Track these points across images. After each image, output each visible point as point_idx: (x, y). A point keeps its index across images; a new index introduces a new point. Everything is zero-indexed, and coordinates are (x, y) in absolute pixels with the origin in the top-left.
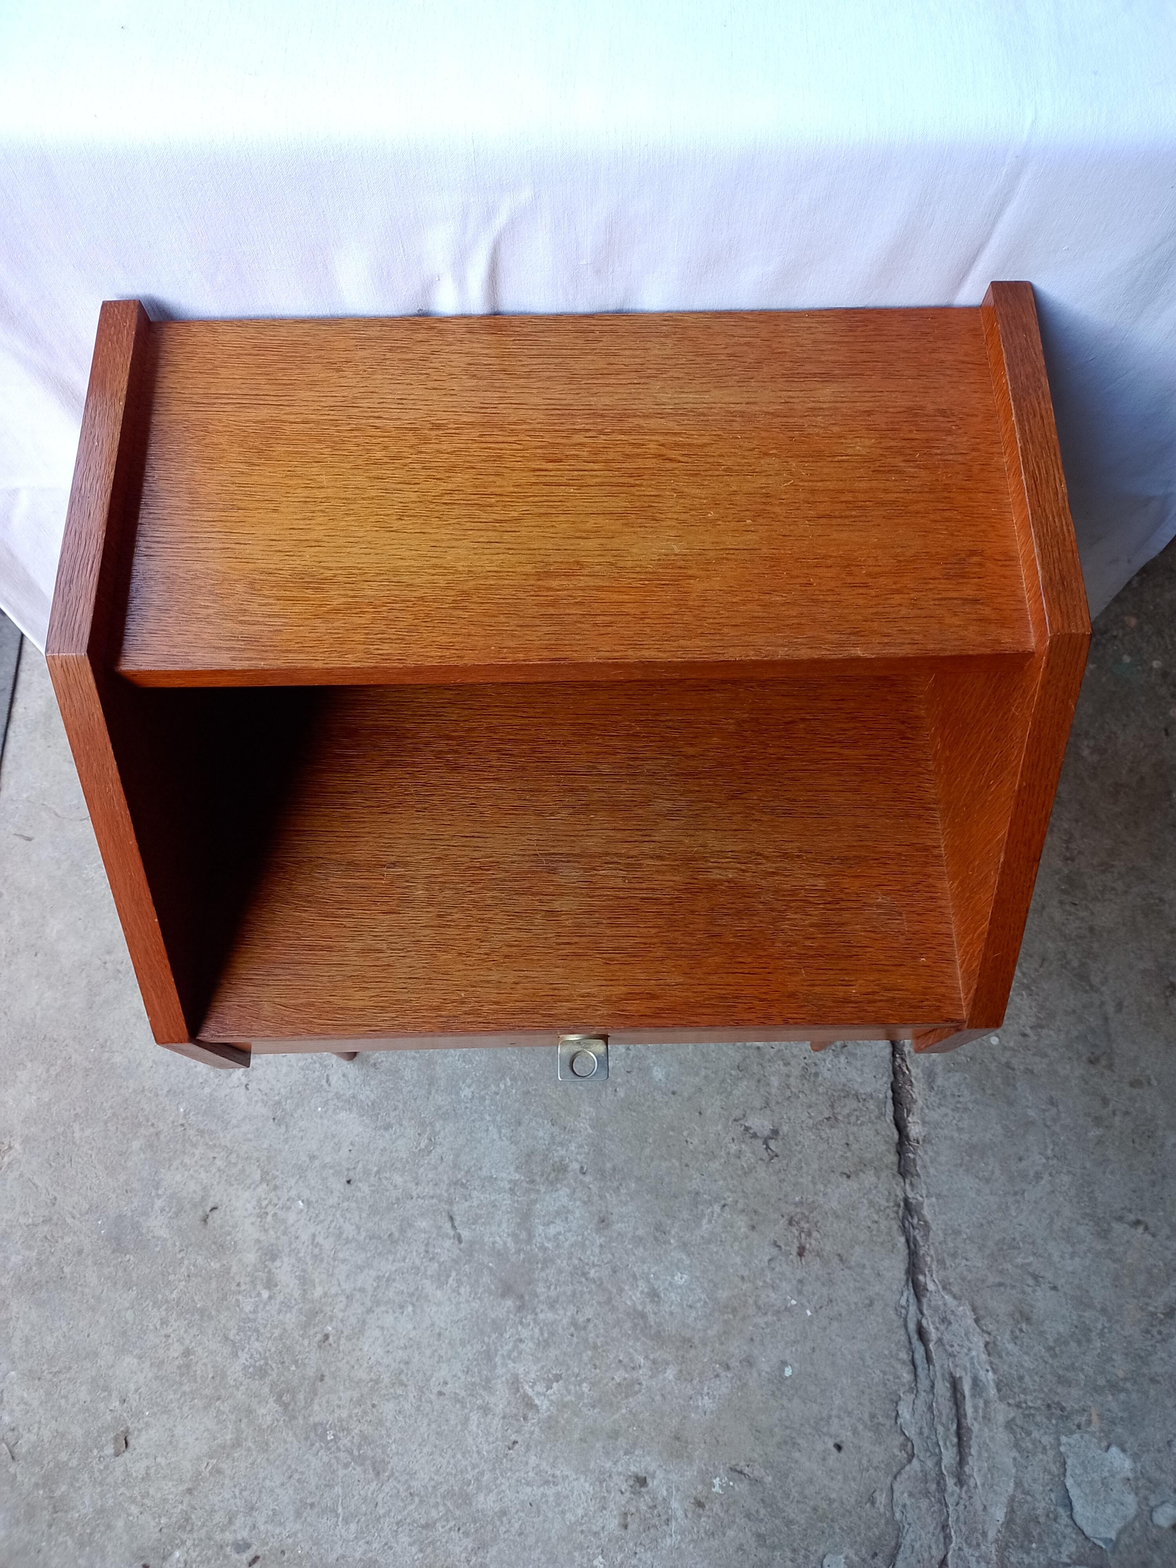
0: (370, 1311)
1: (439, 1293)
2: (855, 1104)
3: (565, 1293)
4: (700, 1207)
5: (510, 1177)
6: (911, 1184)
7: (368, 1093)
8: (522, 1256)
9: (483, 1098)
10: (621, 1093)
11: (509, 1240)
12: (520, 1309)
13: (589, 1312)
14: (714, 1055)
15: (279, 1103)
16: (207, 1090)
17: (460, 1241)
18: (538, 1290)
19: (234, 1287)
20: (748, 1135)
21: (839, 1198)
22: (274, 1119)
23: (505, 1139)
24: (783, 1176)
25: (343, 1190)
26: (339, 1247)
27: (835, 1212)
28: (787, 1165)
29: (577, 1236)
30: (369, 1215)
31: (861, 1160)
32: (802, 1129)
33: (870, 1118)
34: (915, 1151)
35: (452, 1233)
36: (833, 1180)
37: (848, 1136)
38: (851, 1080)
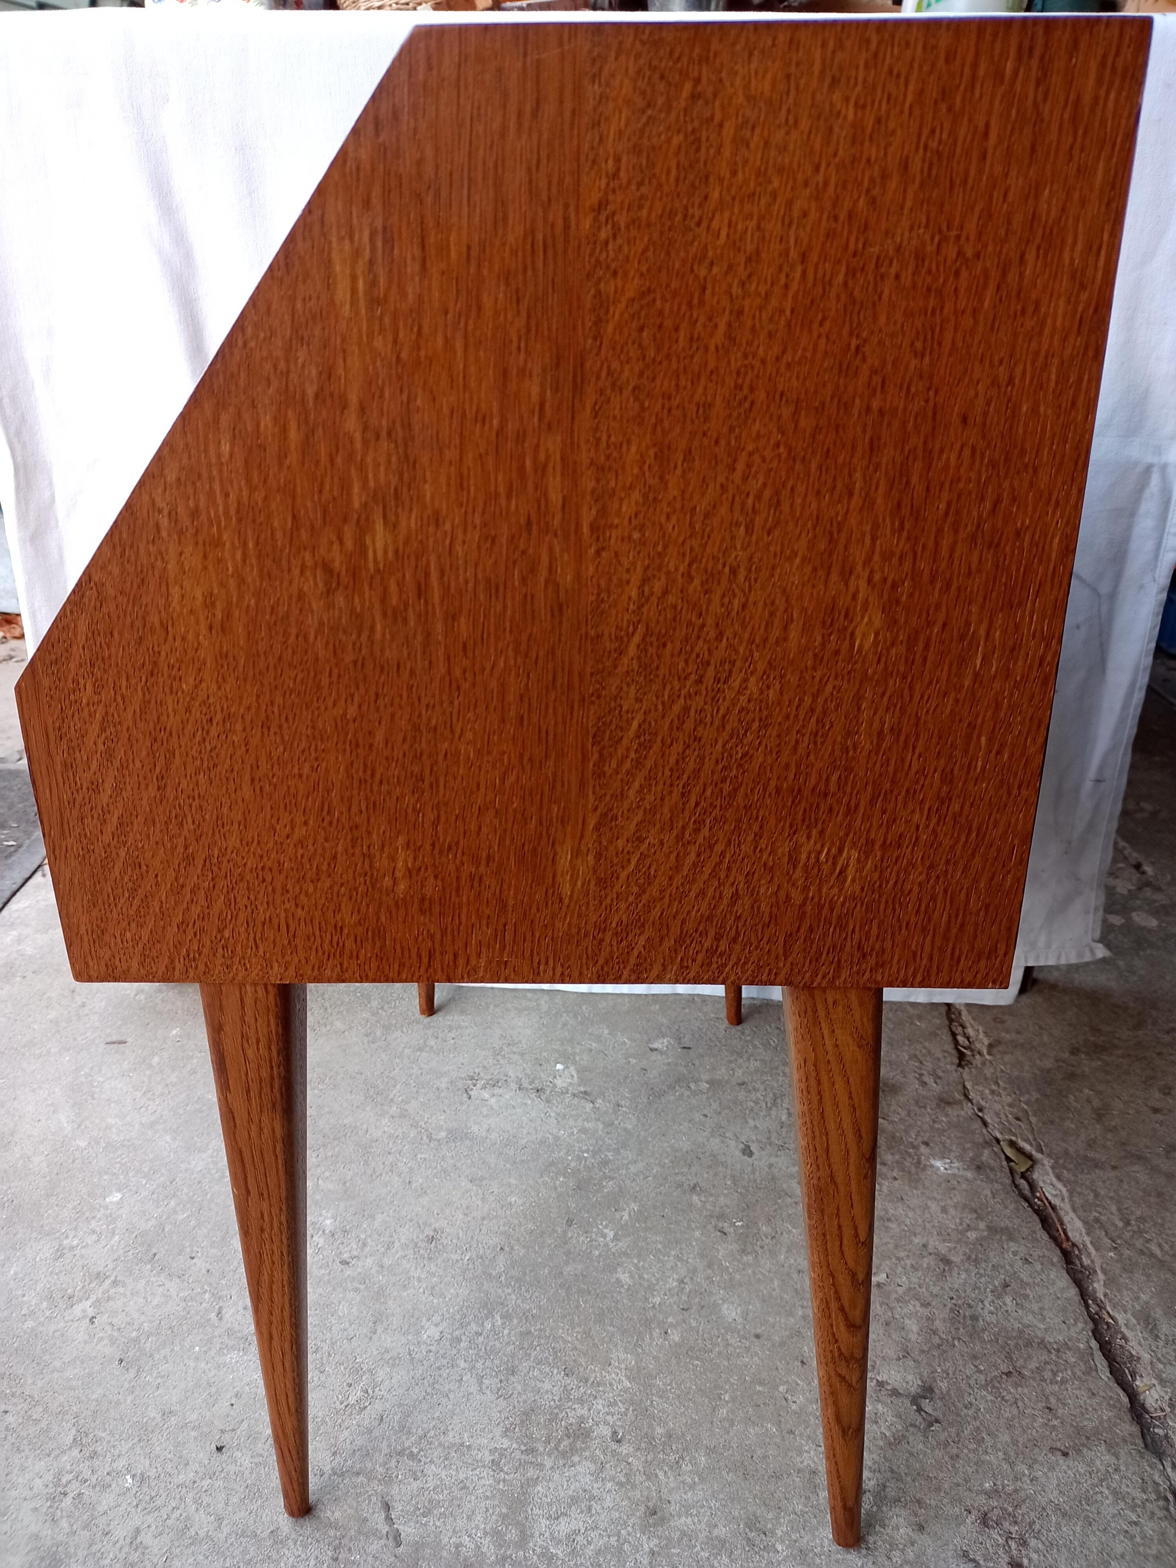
2: (1045, 1357)
5: (493, 1445)
9: (459, 1340)
10: (675, 1336)
11: (487, 1541)
15: (136, 1340)
16: (30, 1324)
17: (398, 1544)
20: (884, 1392)
21: (1058, 1485)
22: (121, 1361)
23: (488, 1392)
24: (955, 1451)
25: (207, 1462)
26: (178, 1550)
27: (1058, 1508)
28: (958, 1435)
29: (609, 1537)
30: (242, 1500)
31: (1079, 1431)
32: (970, 1387)
33: (1074, 1374)
34: (1164, 1426)
35: (385, 1529)
36: (1040, 1458)
37: (1047, 1398)
38: (1029, 1326)
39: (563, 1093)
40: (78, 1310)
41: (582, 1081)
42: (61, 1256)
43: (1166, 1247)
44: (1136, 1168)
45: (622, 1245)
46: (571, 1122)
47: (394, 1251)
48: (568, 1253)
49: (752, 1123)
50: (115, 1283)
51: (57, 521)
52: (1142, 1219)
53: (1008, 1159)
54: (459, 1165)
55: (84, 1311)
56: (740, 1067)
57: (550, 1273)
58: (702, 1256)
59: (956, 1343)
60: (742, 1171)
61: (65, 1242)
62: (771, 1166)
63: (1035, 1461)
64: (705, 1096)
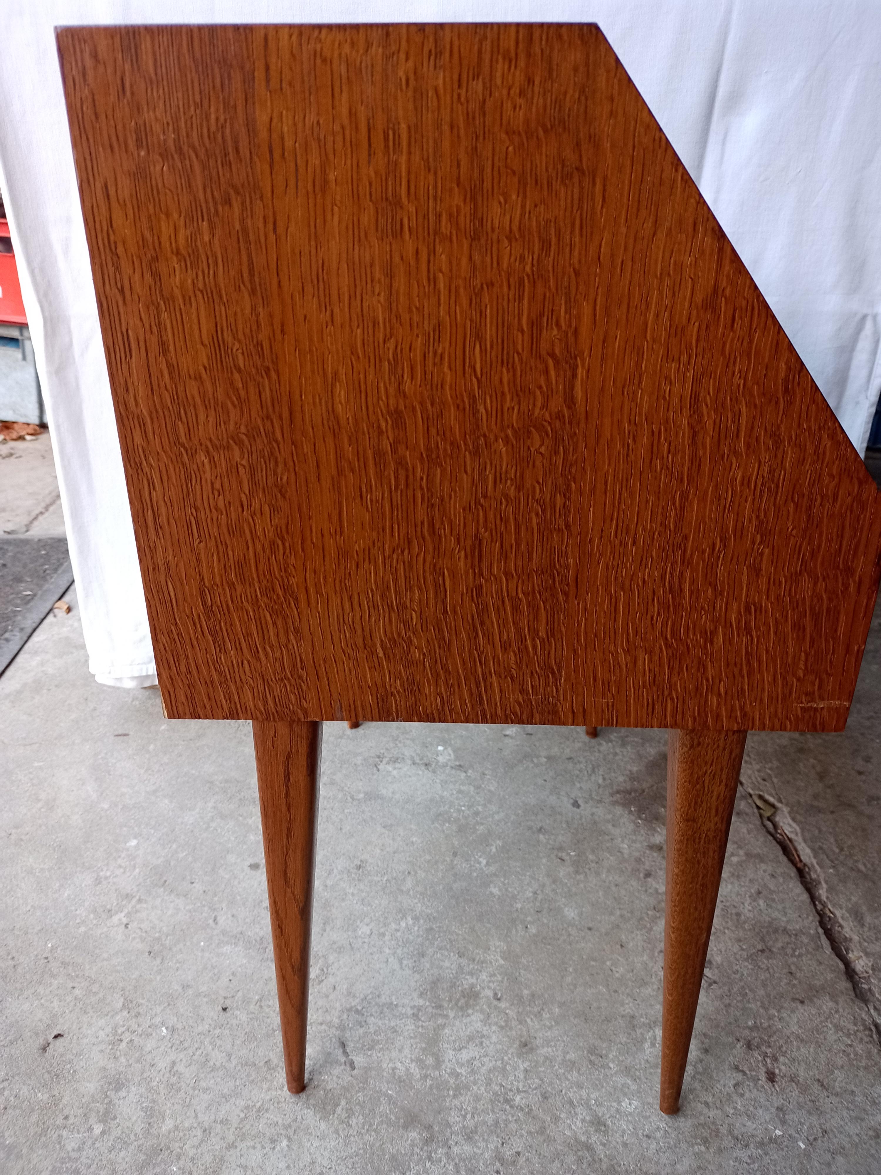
0: (232, 1146)
1: (323, 1125)
2: (787, 939)
3: (485, 1123)
4: (639, 1031)
5: (412, 1004)
6: (875, 1008)
7: (257, 930)
8: (429, 1082)
9: (383, 935)
10: (533, 929)
11: (413, 1065)
12: (426, 1142)
13: (518, 1145)
14: (626, 899)
15: (159, 939)
16: (83, 929)
17: (353, 1068)
18: (451, 1120)
19: (59, 1121)
21: (798, 1022)
22: (150, 953)
23: (407, 969)
24: (727, 1001)
25: (216, 1018)
26: (203, 1075)
27: (798, 1037)
28: (729, 991)
29: (496, 1061)
30: (243, 1042)
31: (811, 987)
32: (737, 960)
33: (807, 950)
34: (868, 982)
35: (343, 1059)
36: (785, 1005)
37: (789, 966)
38: (776, 919)
39: (445, 765)
40: (115, 919)
41: (457, 758)
42: (100, 883)
43: (869, 866)
44: (847, 812)
45: (492, 869)
46: (451, 786)
47: (333, 875)
48: (455, 875)
49: (578, 785)
50: (140, 901)
51: (74, 359)
52: (852, 847)
53: (758, 807)
54: (374, 816)
55: (120, 920)
56: (568, 747)
57: (443, 889)
58: (548, 875)
59: (726, 931)
60: (573, 818)
61: (101, 874)
62: (593, 814)
63: (782, 1007)
64: (544, 768)
